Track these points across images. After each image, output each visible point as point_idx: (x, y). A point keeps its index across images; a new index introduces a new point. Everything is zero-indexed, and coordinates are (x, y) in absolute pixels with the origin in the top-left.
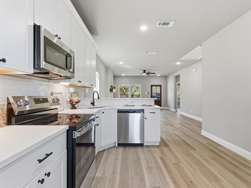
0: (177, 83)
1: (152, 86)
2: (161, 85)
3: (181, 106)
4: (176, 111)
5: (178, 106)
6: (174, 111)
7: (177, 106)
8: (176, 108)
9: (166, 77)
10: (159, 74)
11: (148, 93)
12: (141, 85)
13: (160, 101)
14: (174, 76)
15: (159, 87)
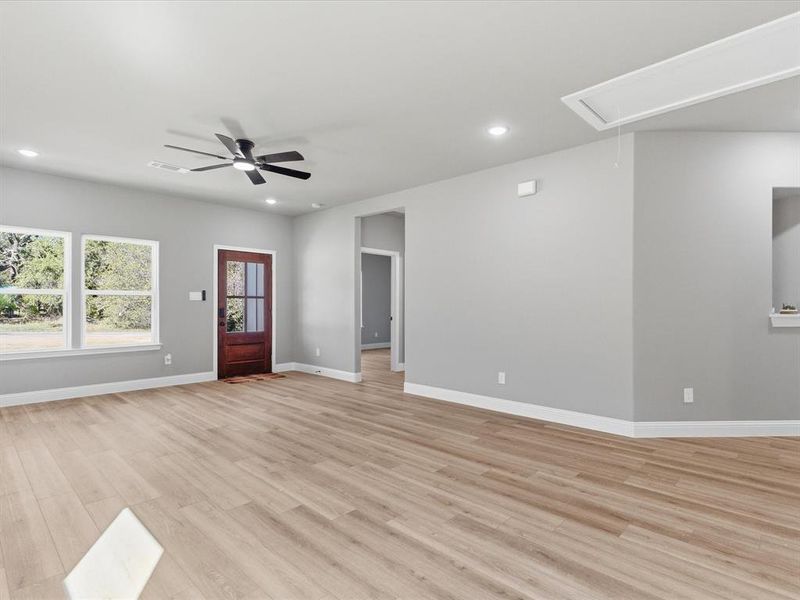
1: (223, 256)
2: (270, 256)
6: (353, 380)
10: (277, 198)
11: (204, 293)
12: (155, 246)
13: (263, 333)
14: (356, 218)
15: (261, 266)
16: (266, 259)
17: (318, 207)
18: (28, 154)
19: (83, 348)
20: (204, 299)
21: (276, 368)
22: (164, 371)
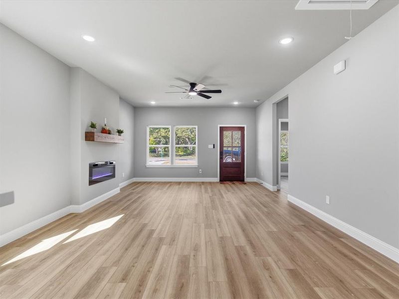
0: (280, 120)
1: (222, 129)
2: (243, 128)
3: (290, 174)
4: (279, 190)
5: (284, 174)
6: (272, 190)
7: (280, 174)
8: (276, 182)
9: (253, 110)
10: (239, 101)
11: (214, 145)
12: (196, 127)
13: (240, 163)
14: (273, 104)
15: (240, 132)
16: (242, 129)
17: (257, 102)
18: (153, 103)
19: (174, 164)
20: (214, 148)
21: (247, 180)
22: (198, 176)
